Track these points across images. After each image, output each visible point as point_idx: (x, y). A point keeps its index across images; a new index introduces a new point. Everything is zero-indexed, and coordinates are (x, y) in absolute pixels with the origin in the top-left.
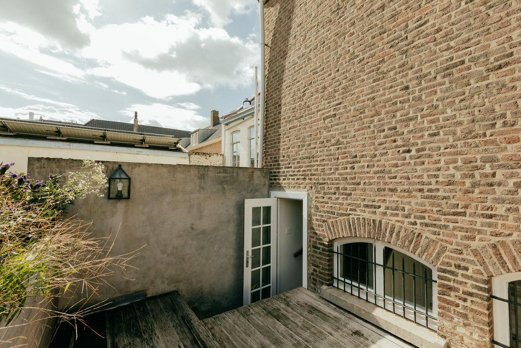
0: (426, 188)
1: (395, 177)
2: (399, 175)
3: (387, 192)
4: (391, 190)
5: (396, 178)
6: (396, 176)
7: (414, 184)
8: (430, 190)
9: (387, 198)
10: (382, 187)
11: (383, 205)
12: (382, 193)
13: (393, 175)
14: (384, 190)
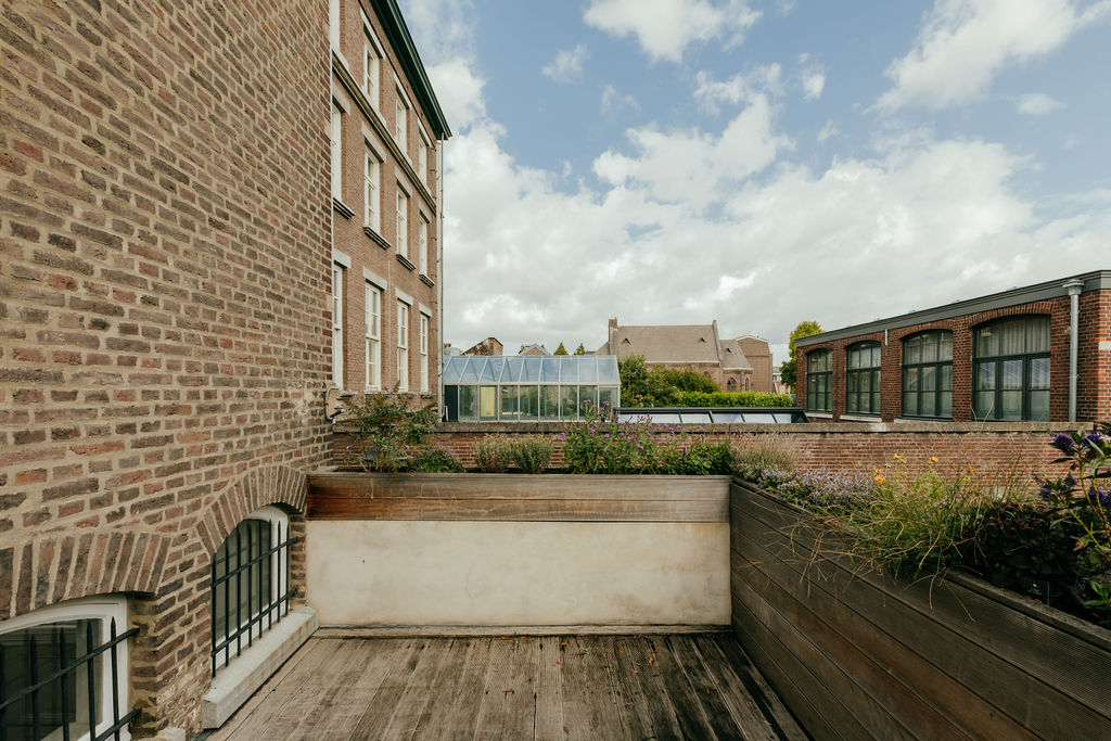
0: (139, 421)
1: (73, 395)
2: (83, 390)
3: (48, 443)
4: (59, 435)
5: (74, 399)
6: (75, 393)
7: (118, 412)
8: (146, 427)
9: (50, 464)
10: (32, 425)
11: (34, 490)
12: (33, 447)
13: (68, 389)
14: (39, 436)
